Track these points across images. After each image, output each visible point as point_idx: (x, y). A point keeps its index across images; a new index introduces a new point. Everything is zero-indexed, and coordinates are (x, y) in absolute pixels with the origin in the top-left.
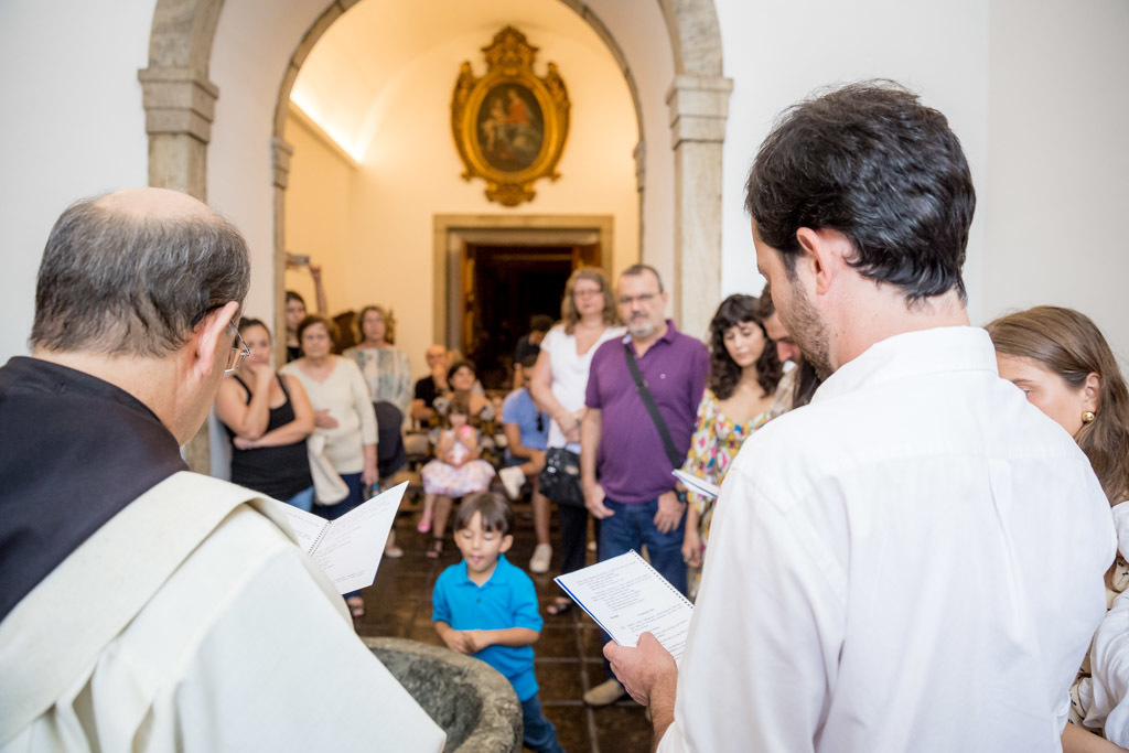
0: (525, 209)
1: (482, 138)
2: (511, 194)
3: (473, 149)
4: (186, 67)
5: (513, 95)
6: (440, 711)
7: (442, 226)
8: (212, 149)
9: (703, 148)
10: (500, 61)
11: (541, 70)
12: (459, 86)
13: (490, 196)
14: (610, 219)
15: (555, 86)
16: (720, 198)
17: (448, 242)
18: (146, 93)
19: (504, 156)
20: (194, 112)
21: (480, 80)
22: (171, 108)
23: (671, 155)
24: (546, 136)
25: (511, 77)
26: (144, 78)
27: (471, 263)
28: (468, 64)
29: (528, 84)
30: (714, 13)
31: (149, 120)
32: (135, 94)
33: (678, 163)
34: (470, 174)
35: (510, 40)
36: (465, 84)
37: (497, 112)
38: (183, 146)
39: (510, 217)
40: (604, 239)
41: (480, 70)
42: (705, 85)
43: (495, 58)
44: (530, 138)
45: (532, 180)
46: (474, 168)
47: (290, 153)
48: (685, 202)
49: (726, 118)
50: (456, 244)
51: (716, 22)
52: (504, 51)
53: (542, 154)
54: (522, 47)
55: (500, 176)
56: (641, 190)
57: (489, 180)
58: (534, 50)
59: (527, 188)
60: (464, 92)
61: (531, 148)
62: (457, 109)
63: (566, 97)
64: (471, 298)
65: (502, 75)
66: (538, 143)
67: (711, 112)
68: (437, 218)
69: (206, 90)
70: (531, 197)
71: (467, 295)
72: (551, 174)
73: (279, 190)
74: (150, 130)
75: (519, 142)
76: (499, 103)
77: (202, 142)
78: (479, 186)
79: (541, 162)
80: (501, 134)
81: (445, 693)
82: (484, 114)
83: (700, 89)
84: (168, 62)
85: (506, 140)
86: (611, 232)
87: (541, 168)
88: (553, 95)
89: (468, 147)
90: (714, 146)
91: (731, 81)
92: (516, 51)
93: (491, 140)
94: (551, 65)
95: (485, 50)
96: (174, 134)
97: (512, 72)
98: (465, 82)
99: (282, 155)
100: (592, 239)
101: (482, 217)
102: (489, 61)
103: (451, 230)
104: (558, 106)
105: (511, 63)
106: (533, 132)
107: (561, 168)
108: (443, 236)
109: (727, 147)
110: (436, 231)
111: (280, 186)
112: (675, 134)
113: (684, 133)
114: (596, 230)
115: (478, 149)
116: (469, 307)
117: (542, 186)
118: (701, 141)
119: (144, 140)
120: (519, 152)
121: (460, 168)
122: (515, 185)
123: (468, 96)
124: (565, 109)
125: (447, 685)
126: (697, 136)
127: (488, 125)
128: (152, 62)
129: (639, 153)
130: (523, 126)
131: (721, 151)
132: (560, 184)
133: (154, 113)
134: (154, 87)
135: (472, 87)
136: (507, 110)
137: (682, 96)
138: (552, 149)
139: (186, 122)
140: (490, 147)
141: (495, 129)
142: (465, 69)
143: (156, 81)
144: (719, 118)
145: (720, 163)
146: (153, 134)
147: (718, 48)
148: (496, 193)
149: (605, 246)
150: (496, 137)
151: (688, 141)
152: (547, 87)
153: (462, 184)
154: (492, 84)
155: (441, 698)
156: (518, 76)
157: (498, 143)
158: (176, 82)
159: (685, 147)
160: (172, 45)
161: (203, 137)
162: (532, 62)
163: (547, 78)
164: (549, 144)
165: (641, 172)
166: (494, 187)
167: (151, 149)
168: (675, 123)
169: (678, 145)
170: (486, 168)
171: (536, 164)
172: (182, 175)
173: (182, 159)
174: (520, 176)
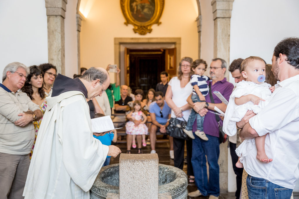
0: (148, 36)
2: (143, 30)
6: (161, 179)
7: (117, 42)
8: (65, 20)
9: (224, 20)
13: (135, 31)
14: (180, 39)
16: (229, 35)
17: (120, 48)
18: (46, 2)
19: (140, 16)
20: (62, 9)
22: (55, 7)
31: (48, 11)
33: (215, 25)
34: (127, 23)
38: (59, 19)
39: (143, 38)
40: (177, 46)
44: (150, 9)
45: (151, 25)
46: (129, 21)
48: (218, 37)
49: (232, 10)
50: (123, 48)
53: (154, 15)
55: (139, 24)
56: (199, 32)
57: (135, 25)
59: (149, 28)
64: (128, 69)
66: (153, 11)
67: (227, 8)
68: (115, 39)
69: (65, 2)
70: (150, 31)
72: (158, 23)
73: (78, 32)
74: (48, 14)
75: (146, 10)
77: (63, 17)
78: (131, 27)
79: (154, 18)
80: (139, 8)
81: (162, 175)
83: (223, 1)
85: (141, 10)
86: (180, 44)
87: (154, 20)
89: (127, 13)
90: (227, 19)
93: (135, 10)
96: (56, 16)
100: (173, 47)
101: (132, 39)
103: (121, 43)
106: (151, 7)
107: (161, 20)
108: (118, 46)
109: (231, 19)
110: (115, 44)
111: (79, 31)
112: (214, 16)
113: (218, 16)
114: (174, 43)
115: (130, 13)
116: (128, 72)
117: (154, 27)
118: (223, 18)
119: (46, 18)
121: (124, 20)
122: (144, 27)
125: (163, 172)
126: (222, 16)
127: (134, 4)
130: (147, 4)
131: (230, 21)
132: (161, 26)
133: (49, 9)
137: (217, 4)
138: (158, 13)
139: (60, 12)
140: (135, 12)
141: (137, 6)
144: (229, 10)
145: (230, 25)
146: (49, 16)
148: (137, 30)
149: (178, 49)
150: (137, 8)
151: (219, 18)
153: (125, 26)
155: (161, 176)
159: (218, 20)
161: (64, 16)
165: (199, 26)
166: (137, 28)
167: (48, 21)
168: (215, 12)
169: (215, 19)
170: (134, 21)
171: (152, 19)
172: (59, 29)
173: (59, 24)
174: (146, 24)
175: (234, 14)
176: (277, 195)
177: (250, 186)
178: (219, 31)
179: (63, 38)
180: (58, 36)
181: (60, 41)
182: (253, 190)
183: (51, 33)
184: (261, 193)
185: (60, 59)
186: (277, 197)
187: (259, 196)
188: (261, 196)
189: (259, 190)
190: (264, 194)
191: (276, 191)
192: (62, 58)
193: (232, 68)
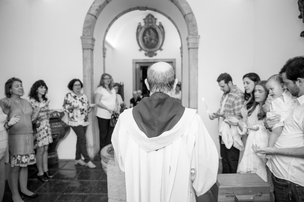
0: (154, 58)
1: (144, 41)
2: (151, 54)
3: (142, 44)
4: (90, 36)
5: (151, 30)
7: (134, 62)
8: (94, 51)
9: (194, 50)
10: (148, 22)
11: (158, 24)
12: (138, 28)
13: (146, 55)
14: (175, 60)
15: (161, 28)
16: (197, 60)
17: (136, 66)
18: (82, 41)
19: (149, 45)
20: (91, 44)
21: (143, 27)
22: (87, 44)
23: (187, 51)
24: (159, 40)
25: (150, 26)
26: (82, 38)
27: (141, 71)
28: (140, 23)
29: (155, 27)
30: (196, 22)
31: (83, 46)
32: (80, 41)
33: (189, 52)
34: (141, 49)
35: (150, 17)
36: (139, 28)
37: (147, 34)
38: (89, 51)
39: (151, 60)
40: (173, 64)
41: (143, 24)
42: (194, 37)
43: (147, 21)
44: (155, 41)
45: (156, 51)
47: (106, 50)
48: (190, 60)
49: (198, 43)
50: (138, 66)
51: (196, 24)
52: (149, 20)
53: (158, 44)
54: (153, 18)
55: (148, 50)
56: (182, 56)
57: (146, 51)
58: (156, 19)
59: (155, 53)
60: (139, 30)
61: (155, 43)
62: (137, 34)
63: (164, 30)
65: (148, 25)
66: (157, 42)
67: (195, 42)
68: (133, 60)
69: (93, 40)
70: (156, 55)
71: (141, 79)
72: (160, 49)
75: (153, 41)
76: (148, 32)
77: (92, 50)
78: (143, 52)
80: (148, 40)
82: (144, 35)
83: (193, 38)
84: (86, 35)
85: (150, 41)
86: (175, 63)
87: (158, 48)
88: (161, 30)
90: (196, 49)
91: (199, 36)
92: (152, 19)
93: (146, 41)
94: (160, 23)
95: (144, 19)
96: (88, 49)
97: (150, 25)
98: (139, 27)
99: (105, 50)
101: (144, 60)
102: (145, 22)
103: (137, 63)
104: (162, 33)
105: (150, 23)
106: (156, 39)
107: (163, 48)
108: (135, 65)
109: (199, 49)
110: (133, 63)
111: (104, 57)
112: (188, 46)
113: (190, 47)
114: (171, 62)
115: (143, 44)
116: (141, 81)
117: (158, 52)
118: (193, 48)
119: (81, 50)
120: (153, 44)
121: (139, 48)
122: (152, 52)
123: (140, 31)
124: (163, 33)
126: (192, 47)
127: (145, 38)
128: (83, 35)
129: (181, 48)
130: (154, 37)
131: (197, 50)
132: (163, 51)
134: (84, 40)
135: (141, 28)
136: (149, 34)
137: (189, 39)
138: (161, 43)
139: (90, 47)
140: (146, 43)
141: (147, 38)
142: (139, 24)
143: (84, 39)
144: (197, 43)
145: (197, 53)
146: (83, 49)
147: (197, 29)
148: (147, 54)
150: (147, 40)
151: (191, 48)
152: (159, 28)
153: (139, 52)
154: (146, 28)
156: (152, 25)
157: (147, 42)
158: (88, 39)
160: (87, 31)
162: (155, 22)
163: (159, 26)
164: (160, 42)
165: (182, 52)
166: (147, 53)
167: (83, 52)
168: (188, 44)
169: (189, 49)
170: (145, 48)
171: (157, 46)
172: (89, 57)
173: (89, 54)
174: (153, 50)
175: (200, 46)
176: (299, 190)
177: (275, 182)
178: (191, 57)
179: (92, 62)
180: (89, 61)
181: (90, 64)
182: (278, 185)
183: (84, 59)
184: (284, 188)
185: (90, 76)
186: (299, 192)
187: (284, 191)
188: (285, 191)
189: (283, 186)
190: (287, 189)
191: (297, 187)
192: (91, 75)
193: (219, 79)
